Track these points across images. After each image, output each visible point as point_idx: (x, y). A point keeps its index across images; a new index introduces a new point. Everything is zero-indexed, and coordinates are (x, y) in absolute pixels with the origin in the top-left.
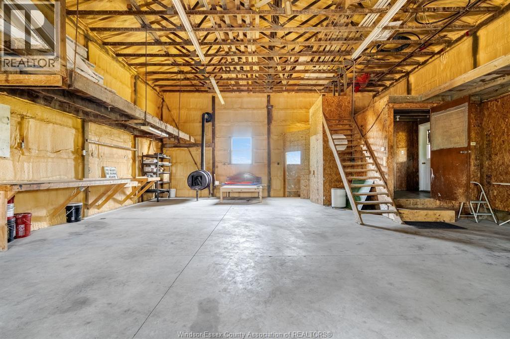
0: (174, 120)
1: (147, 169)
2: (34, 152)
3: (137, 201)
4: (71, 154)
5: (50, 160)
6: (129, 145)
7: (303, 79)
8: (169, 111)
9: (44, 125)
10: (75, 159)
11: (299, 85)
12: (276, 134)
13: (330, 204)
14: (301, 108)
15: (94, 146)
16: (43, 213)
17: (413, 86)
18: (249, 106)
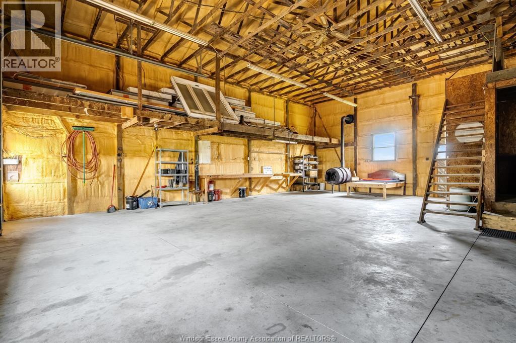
0: (324, 126)
1: (297, 167)
2: (224, 160)
3: (289, 190)
4: (242, 160)
5: (231, 164)
6: (283, 151)
8: (320, 118)
9: (228, 146)
10: (245, 163)
12: (425, 126)
15: (256, 154)
16: (228, 191)
18: (392, 100)
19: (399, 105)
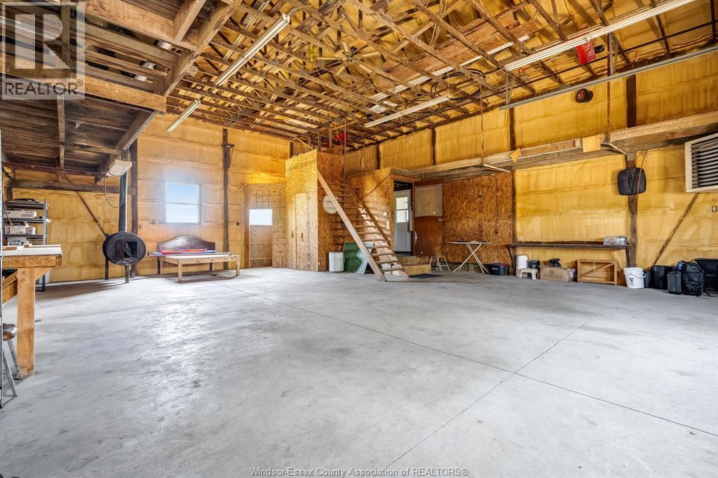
7: (283, 122)
11: (273, 127)
12: (235, 184)
13: (327, 269)
14: (266, 155)
17: (382, 155)
18: (196, 139)
19: (205, 148)
